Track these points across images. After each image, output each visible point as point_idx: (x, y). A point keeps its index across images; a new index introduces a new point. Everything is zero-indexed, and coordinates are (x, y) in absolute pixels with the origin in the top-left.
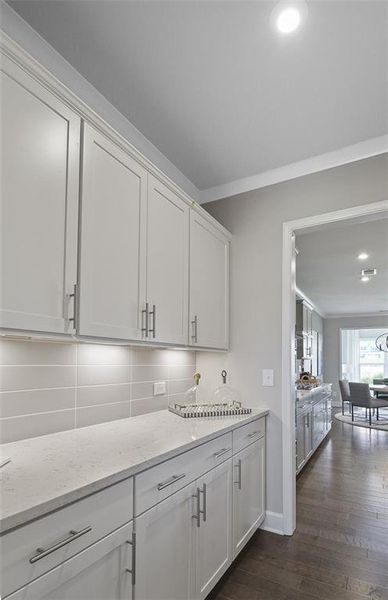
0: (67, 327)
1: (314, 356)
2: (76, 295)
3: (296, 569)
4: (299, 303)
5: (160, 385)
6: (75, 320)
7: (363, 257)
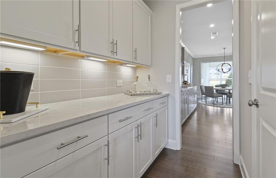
0: (75, 46)
1: (189, 74)
2: (79, 30)
3: (182, 164)
4: (183, 49)
5: (120, 82)
6: (79, 42)
7: (212, 26)
